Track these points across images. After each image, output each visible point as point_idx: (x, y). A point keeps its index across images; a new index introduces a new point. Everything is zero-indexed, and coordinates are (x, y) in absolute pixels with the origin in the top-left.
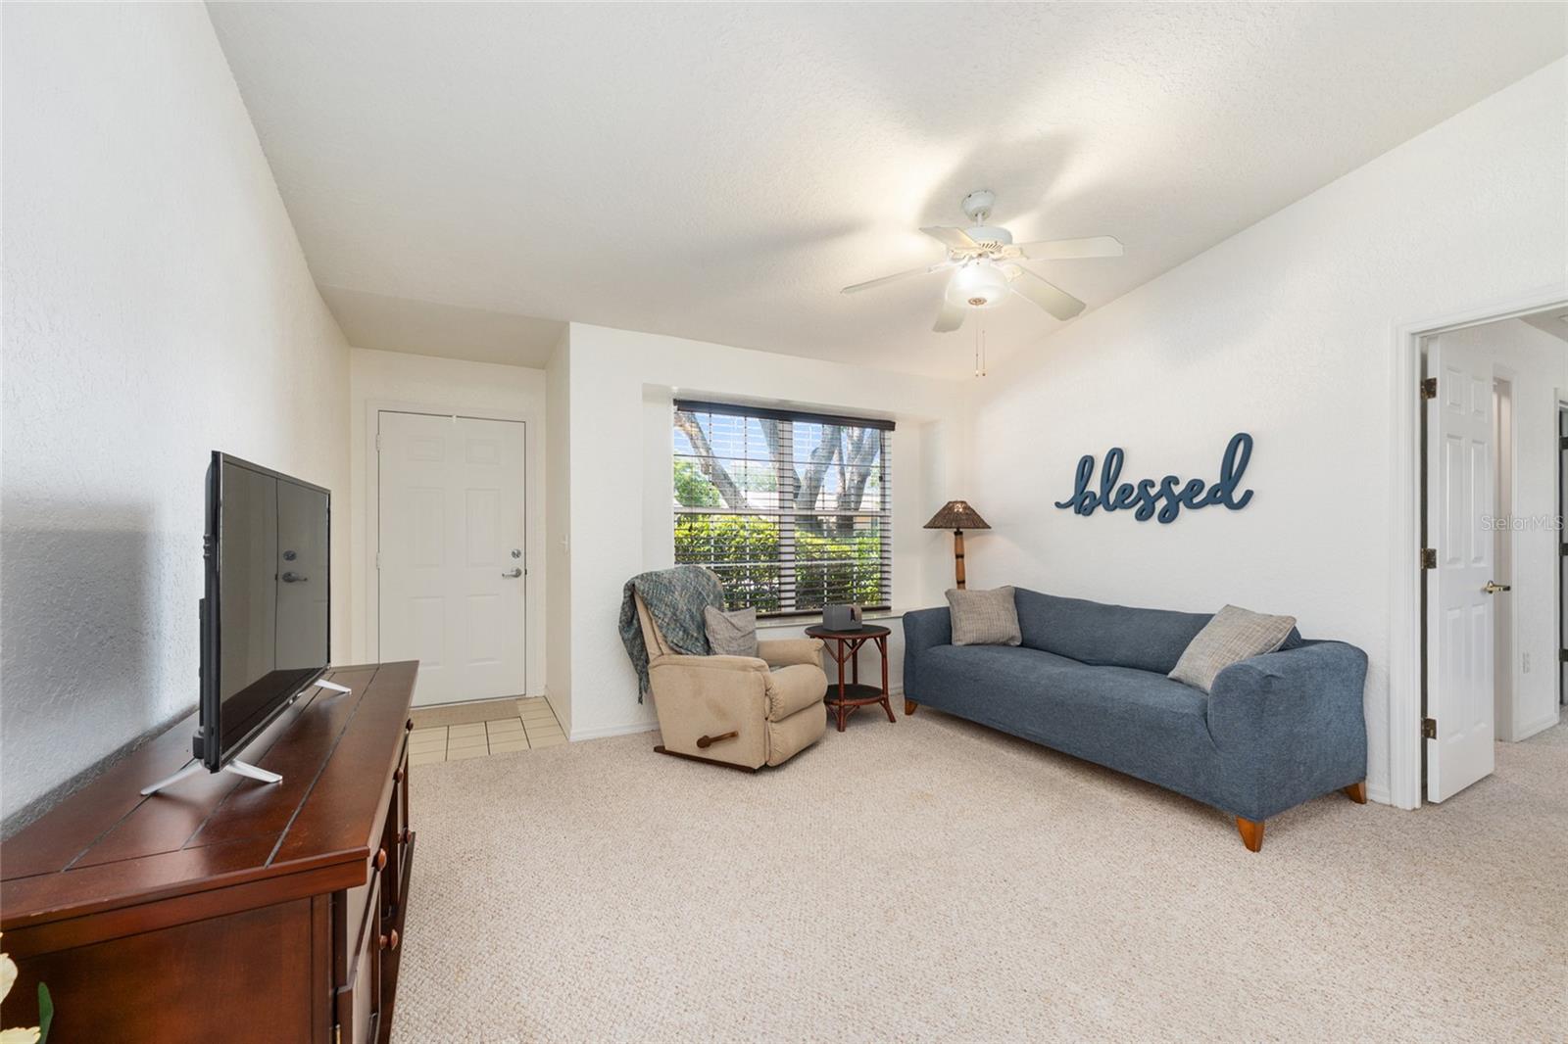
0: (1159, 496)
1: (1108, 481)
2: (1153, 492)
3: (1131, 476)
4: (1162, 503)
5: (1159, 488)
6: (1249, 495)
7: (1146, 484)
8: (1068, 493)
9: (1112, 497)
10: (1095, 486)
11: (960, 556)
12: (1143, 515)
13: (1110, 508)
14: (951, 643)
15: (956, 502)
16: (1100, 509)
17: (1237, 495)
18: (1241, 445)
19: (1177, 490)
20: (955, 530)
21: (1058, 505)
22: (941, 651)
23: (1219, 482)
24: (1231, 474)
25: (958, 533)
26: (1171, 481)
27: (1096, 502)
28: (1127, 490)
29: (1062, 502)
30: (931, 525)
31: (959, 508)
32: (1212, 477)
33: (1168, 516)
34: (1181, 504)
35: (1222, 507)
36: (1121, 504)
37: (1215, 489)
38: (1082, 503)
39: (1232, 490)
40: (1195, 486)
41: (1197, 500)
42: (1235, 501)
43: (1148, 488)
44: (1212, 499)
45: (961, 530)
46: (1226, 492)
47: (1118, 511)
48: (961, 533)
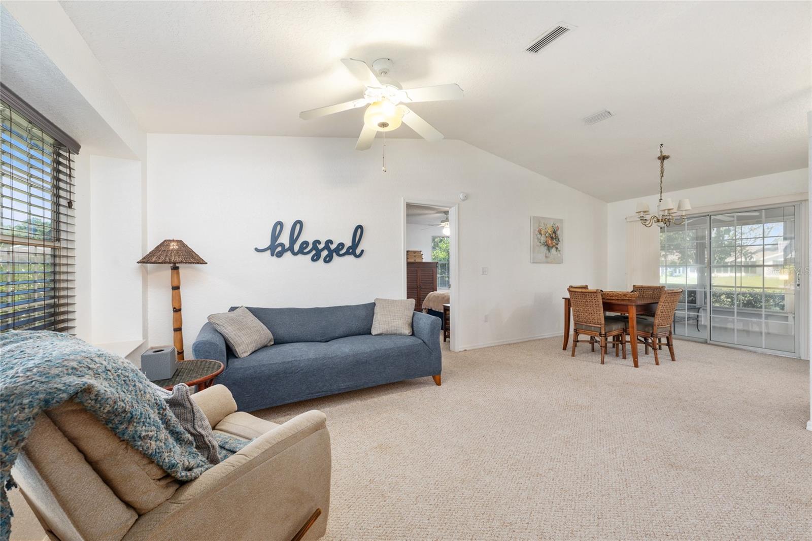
0: (323, 249)
1: (293, 241)
2: (321, 247)
3: (308, 236)
4: (325, 253)
5: (324, 245)
6: (362, 251)
7: (316, 243)
8: (267, 243)
9: (297, 247)
10: (285, 239)
11: (176, 288)
12: (315, 259)
13: (295, 254)
15: (173, 241)
16: (288, 254)
17: (358, 252)
18: (359, 230)
19: (333, 247)
20: (172, 265)
21: (257, 250)
23: (351, 245)
24: (355, 244)
25: (175, 268)
26: (329, 242)
27: (285, 250)
28: (306, 243)
29: (259, 248)
30: (145, 260)
31: (174, 246)
32: (348, 243)
33: (328, 259)
34: (334, 254)
35: (352, 257)
36: (302, 251)
37: (349, 248)
38: (276, 249)
39: (356, 249)
40: (341, 245)
41: (342, 252)
42: (357, 254)
43: (317, 245)
44: (347, 253)
45: (177, 265)
46: (353, 250)
47: (300, 256)
48: (177, 269)
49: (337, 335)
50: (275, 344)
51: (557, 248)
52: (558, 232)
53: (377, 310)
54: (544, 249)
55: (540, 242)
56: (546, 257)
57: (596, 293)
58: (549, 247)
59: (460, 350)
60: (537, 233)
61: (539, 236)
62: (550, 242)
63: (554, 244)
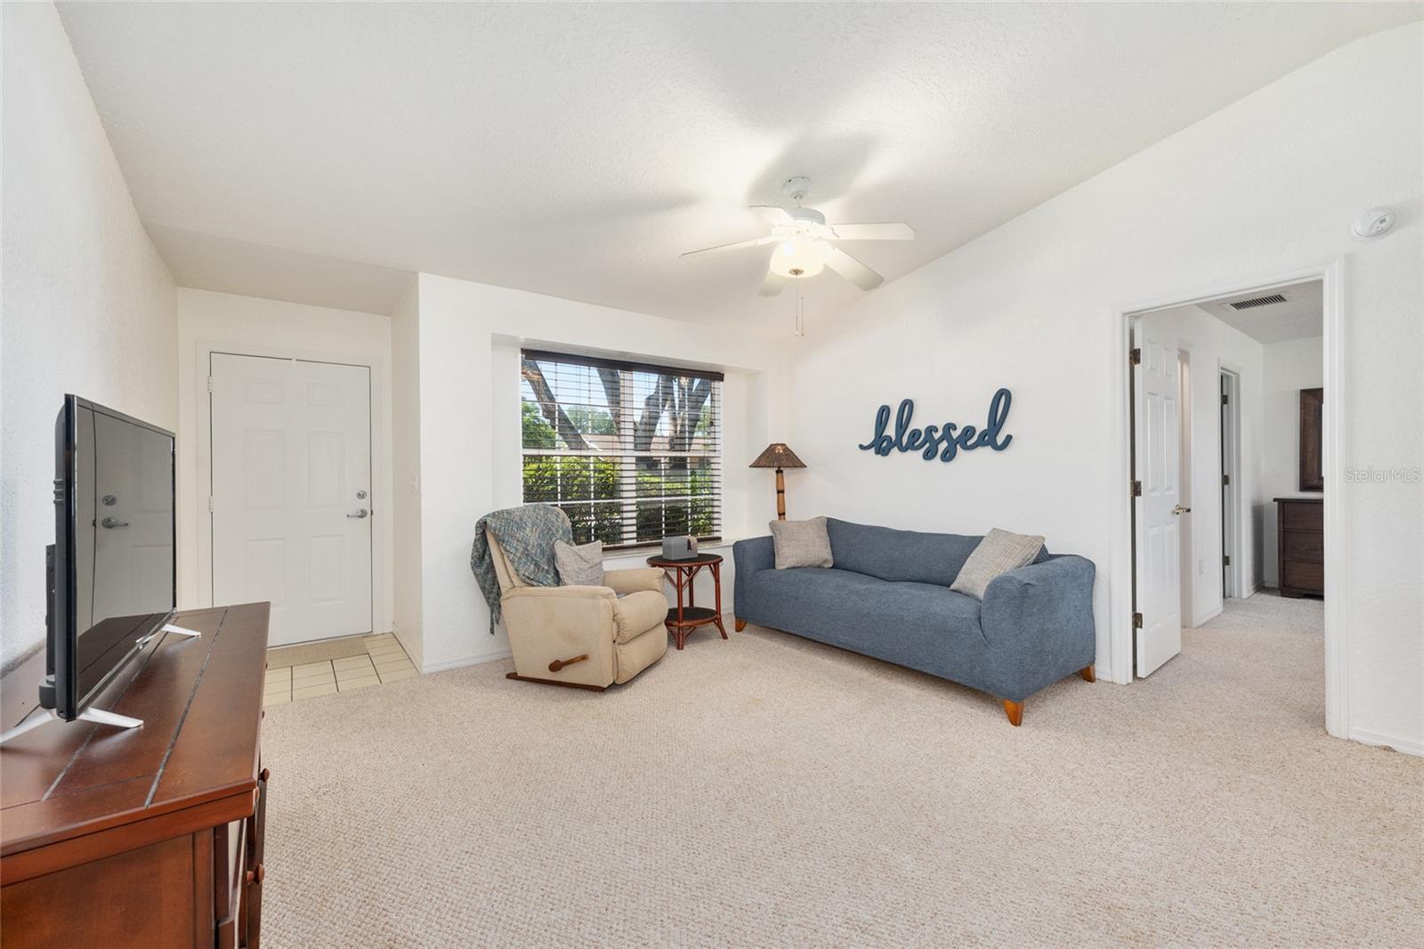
0: (941, 440)
1: (901, 427)
2: (937, 436)
3: (919, 423)
4: (943, 446)
5: (941, 433)
6: (1009, 438)
7: (932, 429)
8: (869, 437)
9: (905, 440)
10: (891, 431)
11: (781, 492)
12: (928, 456)
13: (903, 449)
14: (774, 567)
15: (778, 445)
16: (895, 451)
17: (1000, 439)
18: (1002, 401)
19: (955, 434)
20: (777, 469)
21: (861, 447)
22: (768, 573)
23: (986, 428)
24: (996, 423)
25: (779, 472)
26: (950, 427)
27: (891, 444)
28: (916, 433)
29: (865, 445)
30: (756, 465)
31: (780, 450)
32: (981, 424)
33: (948, 456)
34: (958, 446)
35: (989, 448)
36: (911, 446)
37: (983, 434)
38: (881, 445)
39: (996, 435)
40: (969, 431)
41: (970, 443)
42: (999, 444)
43: (933, 432)
44: (982, 442)
45: (782, 469)
46: (992, 436)
47: (909, 452)
48: (782, 472)
50: (833, 567)
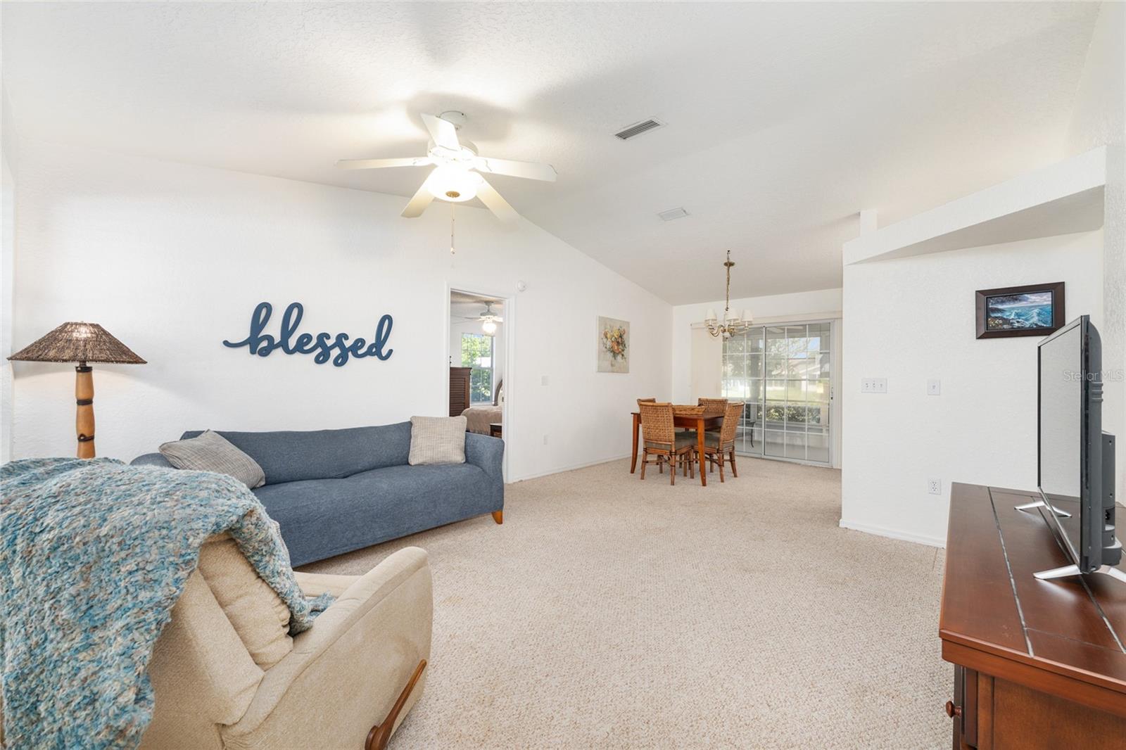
0: (333, 347)
1: (286, 332)
2: (329, 343)
3: (309, 326)
4: (335, 352)
5: (335, 341)
6: (390, 352)
7: (323, 337)
8: (245, 334)
9: (292, 342)
10: (273, 329)
11: (86, 402)
12: (321, 360)
13: (289, 352)
15: (82, 324)
16: (279, 352)
17: (384, 352)
18: (386, 321)
19: (348, 344)
20: (78, 364)
21: (226, 343)
23: (374, 342)
24: (380, 342)
25: (85, 370)
26: (343, 337)
27: (272, 346)
28: (307, 338)
29: (233, 342)
31: (83, 333)
32: (370, 339)
33: (341, 361)
34: (350, 354)
35: (376, 359)
36: (300, 348)
37: (371, 347)
38: (258, 343)
39: (382, 347)
40: (360, 343)
41: (360, 352)
42: (384, 356)
43: (325, 339)
44: (369, 353)
45: (88, 364)
46: (377, 349)
47: (298, 355)
48: (89, 370)
49: (360, 468)
50: (269, 484)
51: (623, 355)
52: (625, 337)
53: (414, 431)
54: (610, 355)
55: (606, 348)
56: (612, 365)
57: (667, 406)
58: (615, 354)
59: (515, 481)
60: (603, 336)
61: (605, 340)
62: (616, 347)
63: (620, 350)
